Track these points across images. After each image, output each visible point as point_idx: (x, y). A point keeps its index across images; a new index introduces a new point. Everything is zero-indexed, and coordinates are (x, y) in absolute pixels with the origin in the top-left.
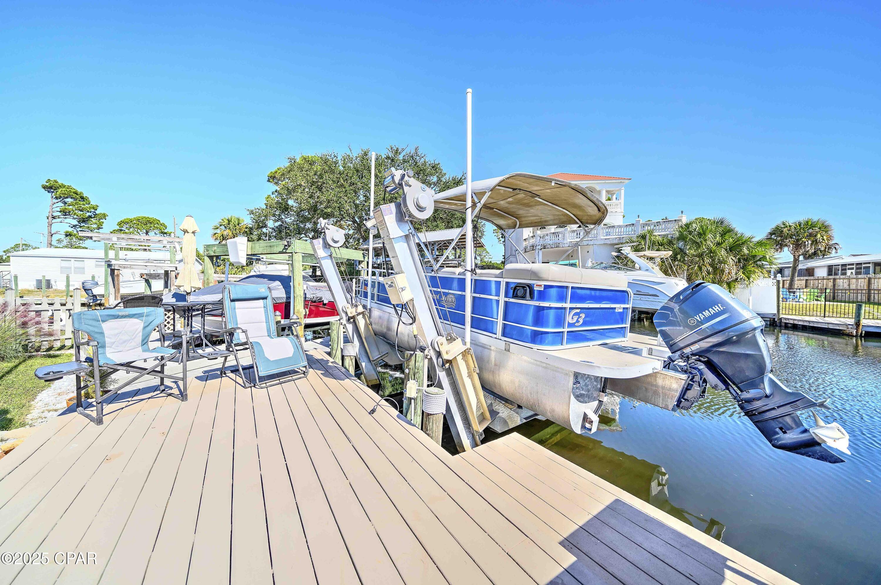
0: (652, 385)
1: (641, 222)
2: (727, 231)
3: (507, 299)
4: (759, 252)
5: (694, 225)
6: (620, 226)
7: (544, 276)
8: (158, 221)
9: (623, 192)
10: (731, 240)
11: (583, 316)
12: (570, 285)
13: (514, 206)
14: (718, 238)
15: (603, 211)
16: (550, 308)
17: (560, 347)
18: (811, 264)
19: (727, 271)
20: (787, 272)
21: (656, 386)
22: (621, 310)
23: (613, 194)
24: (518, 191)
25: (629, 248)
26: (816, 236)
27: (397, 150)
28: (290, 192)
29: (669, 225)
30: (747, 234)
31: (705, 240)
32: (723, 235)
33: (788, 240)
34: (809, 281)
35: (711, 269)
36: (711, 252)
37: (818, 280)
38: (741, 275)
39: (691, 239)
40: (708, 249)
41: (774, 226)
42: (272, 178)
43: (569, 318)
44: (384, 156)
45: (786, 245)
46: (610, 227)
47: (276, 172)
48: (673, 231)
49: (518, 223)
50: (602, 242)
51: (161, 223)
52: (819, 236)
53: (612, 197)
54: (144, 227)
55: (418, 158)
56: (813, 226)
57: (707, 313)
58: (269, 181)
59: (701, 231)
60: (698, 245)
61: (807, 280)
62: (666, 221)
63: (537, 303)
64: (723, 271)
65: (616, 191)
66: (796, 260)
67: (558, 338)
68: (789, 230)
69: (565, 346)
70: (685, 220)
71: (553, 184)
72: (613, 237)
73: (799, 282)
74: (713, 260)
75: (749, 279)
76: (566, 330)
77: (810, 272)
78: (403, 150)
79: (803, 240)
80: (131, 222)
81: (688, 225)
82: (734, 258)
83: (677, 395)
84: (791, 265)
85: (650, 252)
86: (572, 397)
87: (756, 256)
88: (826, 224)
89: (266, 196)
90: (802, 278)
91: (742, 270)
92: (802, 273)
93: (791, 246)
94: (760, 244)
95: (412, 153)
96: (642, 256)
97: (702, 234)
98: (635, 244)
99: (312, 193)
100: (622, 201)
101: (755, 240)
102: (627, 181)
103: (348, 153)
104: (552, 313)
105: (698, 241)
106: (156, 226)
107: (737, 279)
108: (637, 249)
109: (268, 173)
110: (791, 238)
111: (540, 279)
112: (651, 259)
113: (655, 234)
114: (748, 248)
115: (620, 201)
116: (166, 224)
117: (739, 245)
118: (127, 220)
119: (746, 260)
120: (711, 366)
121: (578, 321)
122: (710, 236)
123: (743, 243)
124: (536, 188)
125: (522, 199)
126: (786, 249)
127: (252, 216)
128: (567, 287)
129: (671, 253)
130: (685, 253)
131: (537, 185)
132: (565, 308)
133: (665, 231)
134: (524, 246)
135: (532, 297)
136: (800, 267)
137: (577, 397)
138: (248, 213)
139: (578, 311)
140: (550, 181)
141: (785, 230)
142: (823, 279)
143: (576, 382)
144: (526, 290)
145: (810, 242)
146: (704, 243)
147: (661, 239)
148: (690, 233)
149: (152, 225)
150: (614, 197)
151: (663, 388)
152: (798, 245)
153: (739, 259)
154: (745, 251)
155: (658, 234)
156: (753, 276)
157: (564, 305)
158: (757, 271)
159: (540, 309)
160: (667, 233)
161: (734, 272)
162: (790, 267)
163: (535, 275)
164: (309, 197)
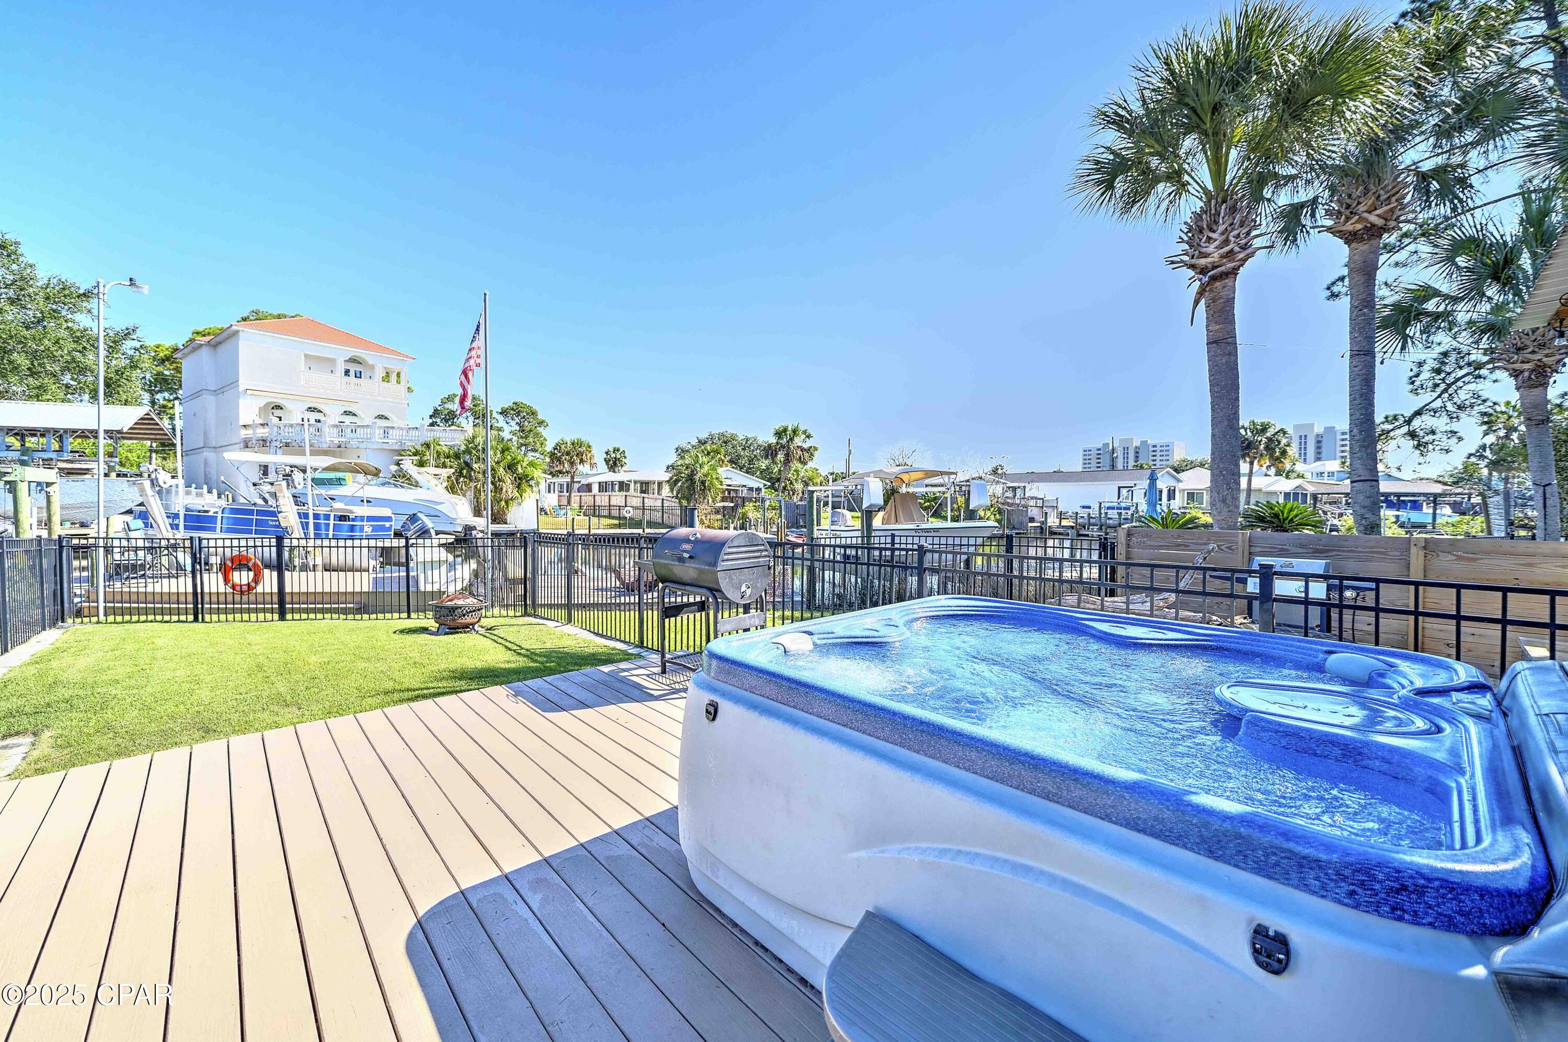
2: (506, 449)
3: (334, 523)
4: (530, 471)
5: (478, 439)
14: (499, 455)
19: (504, 490)
25: (411, 462)
26: (582, 455)
29: (456, 435)
32: (503, 452)
33: (564, 458)
34: (582, 498)
35: (492, 487)
38: (516, 494)
39: (475, 454)
43: (366, 529)
45: (563, 462)
46: (388, 427)
48: (459, 442)
50: (378, 447)
56: (581, 445)
61: (580, 496)
68: (566, 447)
72: (393, 441)
74: (494, 478)
75: (522, 497)
77: (589, 487)
79: (575, 457)
81: (473, 439)
82: (511, 477)
87: (528, 476)
88: (589, 444)
91: (516, 489)
92: (583, 488)
93: (567, 463)
94: (532, 464)
96: (425, 473)
105: (482, 456)
107: (513, 498)
108: (419, 464)
110: (567, 455)
112: (435, 475)
113: (441, 443)
117: (515, 464)
119: (520, 479)
123: (518, 462)
130: (471, 468)
133: (452, 441)
135: (348, 521)
145: (579, 461)
147: (447, 451)
148: (475, 447)
152: (572, 463)
153: (515, 478)
155: (445, 443)
156: (524, 494)
158: (527, 490)
160: (453, 444)
161: (510, 491)
163: (351, 512)
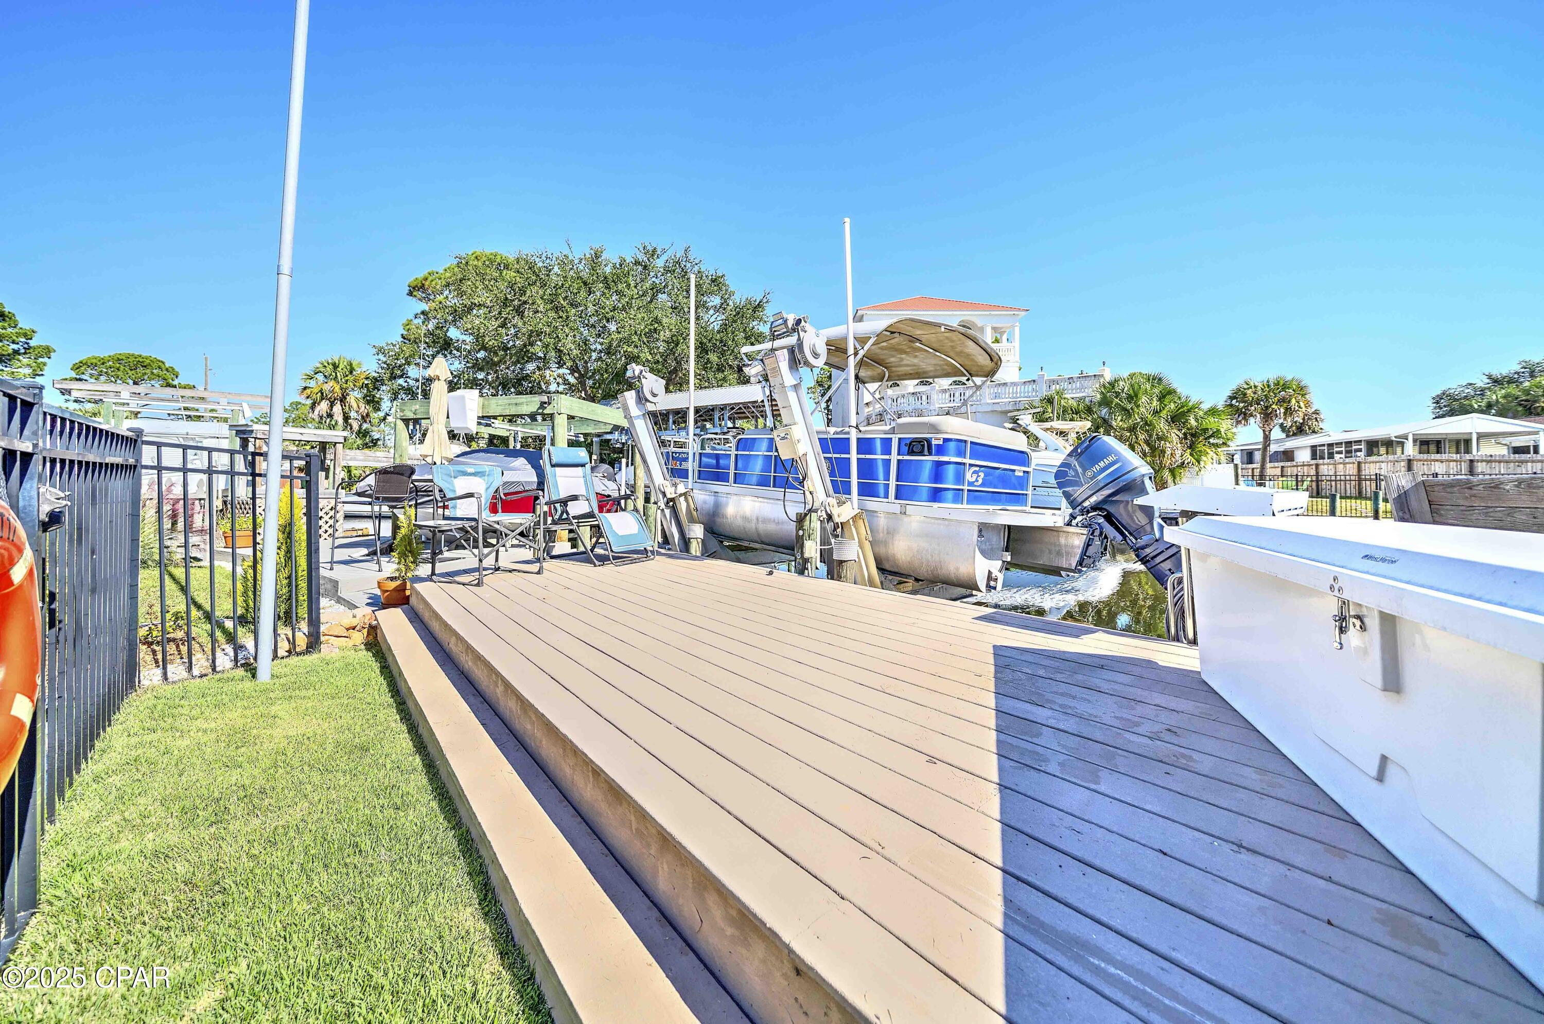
0: (1055, 545)
1: (1046, 378)
2: (1167, 394)
3: (900, 457)
4: (1211, 423)
5: (1121, 383)
6: (1014, 384)
7: (944, 428)
8: (160, 364)
9: (1017, 330)
10: (1172, 406)
11: (982, 475)
12: (969, 439)
13: (885, 352)
14: (1155, 403)
15: (996, 361)
16: (949, 463)
17: (959, 506)
18: (1290, 444)
19: (1168, 452)
20: (1258, 456)
21: (1060, 545)
22: (1021, 474)
23: (1002, 333)
24: (896, 335)
25: (1030, 416)
26: (1289, 402)
27: (654, 250)
28: (457, 315)
29: (1086, 383)
30: (1194, 400)
31: (1138, 406)
32: (1161, 398)
33: (1253, 408)
34: (1285, 469)
35: (1147, 449)
36: (1146, 424)
37: (1297, 466)
38: (1188, 457)
39: (1117, 404)
40: (1142, 418)
41: (1234, 387)
42: (417, 289)
43: (969, 476)
44: (629, 259)
45: (1251, 415)
46: (999, 385)
47: (426, 279)
48: (1092, 392)
49: (887, 375)
50: (990, 408)
51: (167, 366)
52: (1293, 401)
53: (1001, 337)
54: (130, 373)
55: (689, 265)
56: (1285, 387)
57: (1102, 464)
58: (410, 294)
59: (1131, 392)
60: (1128, 413)
61: (1282, 467)
62: (1083, 377)
63: (936, 458)
64: (1163, 452)
65: (1007, 328)
66: (1267, 438)
67: (958, 495)
68: (1255, 393)
69: (965, 506)
70: (1108, 376)
71: (943, 329)
72: (1006, 400)
73: (1272, 469)
74: (1151, 436)
75: (1199, 463)
76: (966, 487)
77: (1288, 455)
78: (664, 251)
79: (1274, 406)
80: (103, 364)
81: (1112, 384)
82: (1178, 433)
83: (1079, 551)
84: (1260, 447)
85: (1060, 422)
86: (978, 553)
87: (1207, 429)
88: (1302, 384)
89: (405, 321)
90: (1276, 464)
91: (1189, 451)
92: (1276, 457)
93: (1258, 415)
94: (1213, 412)
95: (678, 256)
96: (1048, 429)
97: (1133, 397)
98: (1038, 410)
99: (506, 319)
100: (1017, 343)
101: (1206, 406)
102: (1023, 313)
103: (566, 251)
104: (951, 468)
105: (1129, 407)
106: (155, 371)
107: (1183, 463)
108: (1040, 418)
109: (411, 279)
110: (1258, 404)
111: (938, 431)
112: (1062, 434)
113: (1066, 396)
114: (1197, 420)
115: (1013, 344)
116: (176, 370)
117: (1184, 414)
118: (94, 361)
119: (1193, 435)
120: (1109, 518)
121: (977, 481)
122: (1144, 399)
123: (1189, 411)
124: (919, 332)
125: (899, 344)
126: (1252, 420)
127: (381, 357)
128: (966, 441)
129: (1088, 424)
130: (1111, 426)
131: (921, 329)
132: (964, 464)
133: (1081, 392)
134: (866, 414)
135: (930, 454)
136: (1273, 448)
137: (983, 552)
138: (374, 351)
139: (977, 469)
140: (939, 325)
141: (1249, 392)
142: (1304, 465)
143: (980, 535)
144: (923, 446)
145: (1282, 410)
146: (1136, 409)
147: (1075, 404)
148: (1117, 395)
149: (148, 371)
150: (1005, 337)
151: (1066, 546)
152: (1267, 416)
153: (1185, 434)
154: (1193, 422)
155: (1071, 396)
156: (1204, 458)
157: (964, 461)
158: (1208, 451)
159: (939, 465)
160: (1084, 394)
161: (1178, 453)
162: (1259, 449)
163: (935, 429)
164: (499, 326)
